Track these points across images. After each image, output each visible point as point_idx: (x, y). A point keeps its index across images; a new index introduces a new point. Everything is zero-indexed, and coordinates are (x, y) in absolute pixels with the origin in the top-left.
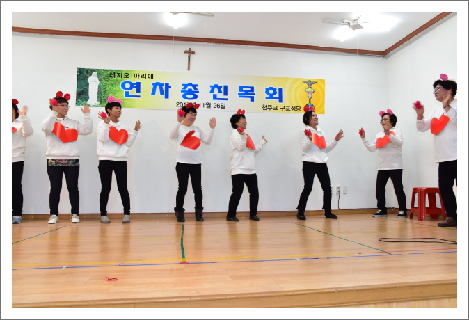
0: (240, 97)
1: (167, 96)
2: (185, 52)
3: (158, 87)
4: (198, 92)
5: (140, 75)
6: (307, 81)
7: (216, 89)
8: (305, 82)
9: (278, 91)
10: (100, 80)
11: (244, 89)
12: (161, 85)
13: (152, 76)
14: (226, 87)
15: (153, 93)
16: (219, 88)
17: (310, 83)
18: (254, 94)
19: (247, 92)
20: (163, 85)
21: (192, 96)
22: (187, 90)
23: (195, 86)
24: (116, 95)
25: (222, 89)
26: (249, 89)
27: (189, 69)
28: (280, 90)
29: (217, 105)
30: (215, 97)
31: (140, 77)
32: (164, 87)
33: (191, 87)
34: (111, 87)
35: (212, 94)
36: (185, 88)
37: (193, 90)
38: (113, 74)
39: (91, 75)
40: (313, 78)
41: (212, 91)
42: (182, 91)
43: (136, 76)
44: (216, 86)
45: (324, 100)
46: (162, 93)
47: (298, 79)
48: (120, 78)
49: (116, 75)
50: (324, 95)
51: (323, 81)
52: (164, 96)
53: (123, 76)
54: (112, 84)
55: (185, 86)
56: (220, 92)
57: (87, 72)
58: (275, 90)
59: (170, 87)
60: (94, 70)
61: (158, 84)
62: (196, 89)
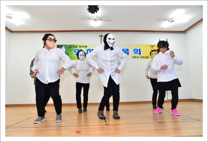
2: (100, 36)
3: (89, 51)
6: (151, 45)
8: (150, 46)
9: (139, 50)
10: (66, 49)
11: (124, 50)
13: (86, 47)
15: (87, 53)
18: (129, 52)
19: (126, 51)
20: (91, 50)
24: (72, 55)
26: (127, 50)
27: (101, 43)
28: (140, 50)
31: (82, 47)
34: (70, 52)
38: (71, 46)
39: (62, 47)
43: (80, 47)
47: (147, 45)
48: (74, 48)
49: (72, 47)
53: (75, 47)
54: (70, 51)
57: (61, 46)
58: (137, 50)
60: (63, 45)
61: (89, 49)
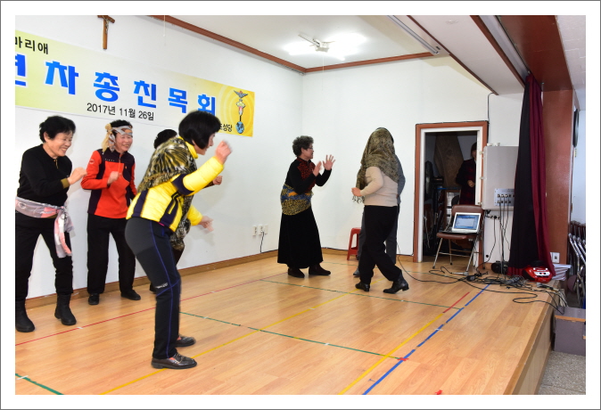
0: (171, 104)
1: (72, 91)
2: (100, 18)
3: (57, 71)
4: (118, 90)
5: (24, 42)
6: (238, 91)
7: (142, 88)
8: (236, 93)
9: (210, 101)
11: (175, 93)
12: (62, 69)
13: (45, 48)
14: (154, 87)
15: (50, 80)
16: (146, 86)
17: (242, 95)
18: (186, 103)
19: (178, 97)
20: (65, 68)
21: (109, 96)
22: (102, 83)
23: (114, 79)
25: (150, 89)
26: (181, 94)
27: (105, 48)
28: (213, 99)
29: (143, 115)
30: (140, 101)
31: (23, 45)
32: (67, 72)
33: (108, 80)
35: (137, 95)
36: (99, 80)
37: (111, 85)
40: (245, 89)
41: (137, 91)
42: (95, 85)
44: (142, 83)
45: (252, 119)
46: (64, 84)
47: (230, 88)
50: (253, 112)
51: (253, 94)
52: (67, 89)
55: (101, 76)
56: (147, 94)
58: (208, 99)
59: (77, 75)
61: (56, 64)
62: (115, 84)
